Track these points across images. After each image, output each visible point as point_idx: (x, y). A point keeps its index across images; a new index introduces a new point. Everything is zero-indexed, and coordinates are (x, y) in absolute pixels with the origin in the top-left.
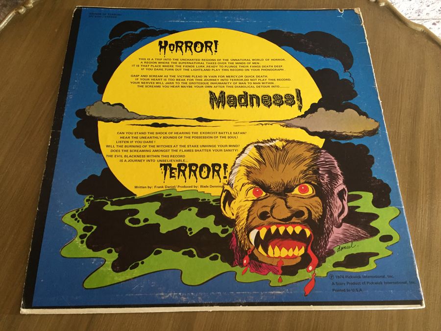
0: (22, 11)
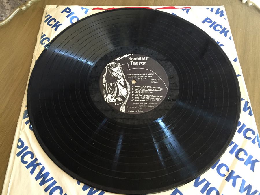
0: (24, 8)
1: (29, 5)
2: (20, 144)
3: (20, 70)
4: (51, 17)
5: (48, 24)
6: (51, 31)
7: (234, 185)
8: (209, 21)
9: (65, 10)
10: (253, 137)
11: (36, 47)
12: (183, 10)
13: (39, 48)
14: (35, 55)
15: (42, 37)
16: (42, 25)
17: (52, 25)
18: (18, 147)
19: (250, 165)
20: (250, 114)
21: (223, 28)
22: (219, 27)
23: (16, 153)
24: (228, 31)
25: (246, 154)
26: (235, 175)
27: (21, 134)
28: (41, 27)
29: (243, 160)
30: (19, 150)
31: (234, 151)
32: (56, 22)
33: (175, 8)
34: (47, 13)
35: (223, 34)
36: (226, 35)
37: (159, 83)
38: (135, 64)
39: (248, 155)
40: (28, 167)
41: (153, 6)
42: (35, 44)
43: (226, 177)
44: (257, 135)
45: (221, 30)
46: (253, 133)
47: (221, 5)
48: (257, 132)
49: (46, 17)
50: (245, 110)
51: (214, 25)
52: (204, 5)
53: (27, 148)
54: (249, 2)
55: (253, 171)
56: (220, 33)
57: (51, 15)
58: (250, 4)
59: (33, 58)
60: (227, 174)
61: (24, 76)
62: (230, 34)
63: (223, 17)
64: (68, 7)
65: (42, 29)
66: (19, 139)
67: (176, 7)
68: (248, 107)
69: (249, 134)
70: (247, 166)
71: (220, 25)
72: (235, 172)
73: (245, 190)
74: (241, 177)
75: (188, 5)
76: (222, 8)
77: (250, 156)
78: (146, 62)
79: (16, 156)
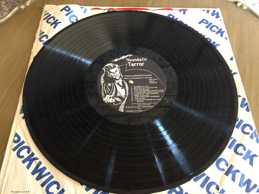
0: (23, 7)
1: (28, 4)
2: (16, 139)
3: (17, 66)
4: (50, 15)
5: (47, 22)
6: (50, 29)
7: (233, 179)
8: (205, 22)
9: (64, 9)
10: (251, 132)
11: (35, 44)
12: (180, 11)
13: (38, 45)
14: (34, 52)
15: (41, 34)
16: (40, 23)
17: (51, 22)
18: (15, 142)
19: (248, 160)
20: (248, 110)
21: (219, 29)
22: (216, 27)
23: (11, 148)
24: (224, 32)
25: (245, 149)
26: (234, 169)
27: (17, 129)
28: (39, 25)
29: (241, 154)
30: (15, 145)
31: (233, 146)
32: (55, 20)
33: (172, 10)
34: (46, 12)
35: (220, 34)
36: (222, 36)
37: (157, 83)
38: (133, 65)
39: (247, 150)
40: (24, 162)
41: (151, 7)
42: (34, 41)
43: (225, 171)
44: (255, 130)
45: (217, 30)
46: (251, 128)
47: (217, 8)
48: (254, 128)
49: (45, 15)
50: (242, 106)
51: (210, 26)
52: (200, 7)
53: (23, 142)
54: (244, 5)
55: (252, 166)
56: (216, 33)
57: (50, 13)
58: (245, 8)
59: (31, 55)
60: (226, 168)
61: (22, 72)
62: (225, 34)
63: (219, 19)
64: (67, 6)
65: (41, 27)
66: (15, 134)
67: (173, 8)
68: (245, 103)
69: (247, 129)
70: (246, 160)
71: (216, 26)
72: (234, 167)
73: (244, 185)
74: (240, 172)
75: (185, 8)
76: (218, 10)
77: (249, 150)
78: (144, 63)
79: (12, 151)
